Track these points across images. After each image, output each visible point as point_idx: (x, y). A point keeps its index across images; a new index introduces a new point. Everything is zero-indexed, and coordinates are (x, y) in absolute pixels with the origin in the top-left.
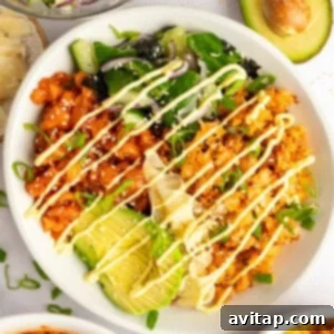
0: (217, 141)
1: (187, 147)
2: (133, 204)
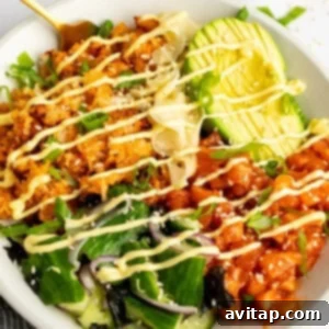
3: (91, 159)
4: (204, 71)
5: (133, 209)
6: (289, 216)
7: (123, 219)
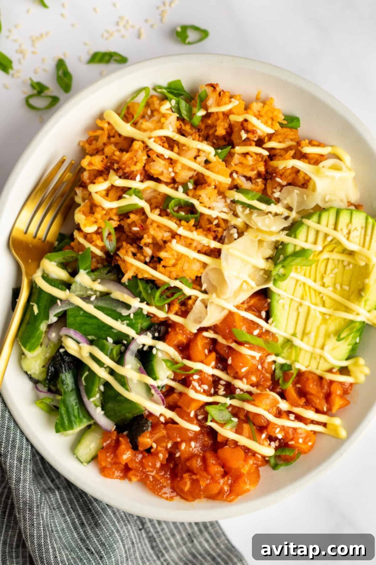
0: (140, 248)
1: (165, 283)
2: (263, 314)
3: (147, 240)
4: (307, 246)
5: (132, 316)
6: (246, 427)
7: (118, 317)
